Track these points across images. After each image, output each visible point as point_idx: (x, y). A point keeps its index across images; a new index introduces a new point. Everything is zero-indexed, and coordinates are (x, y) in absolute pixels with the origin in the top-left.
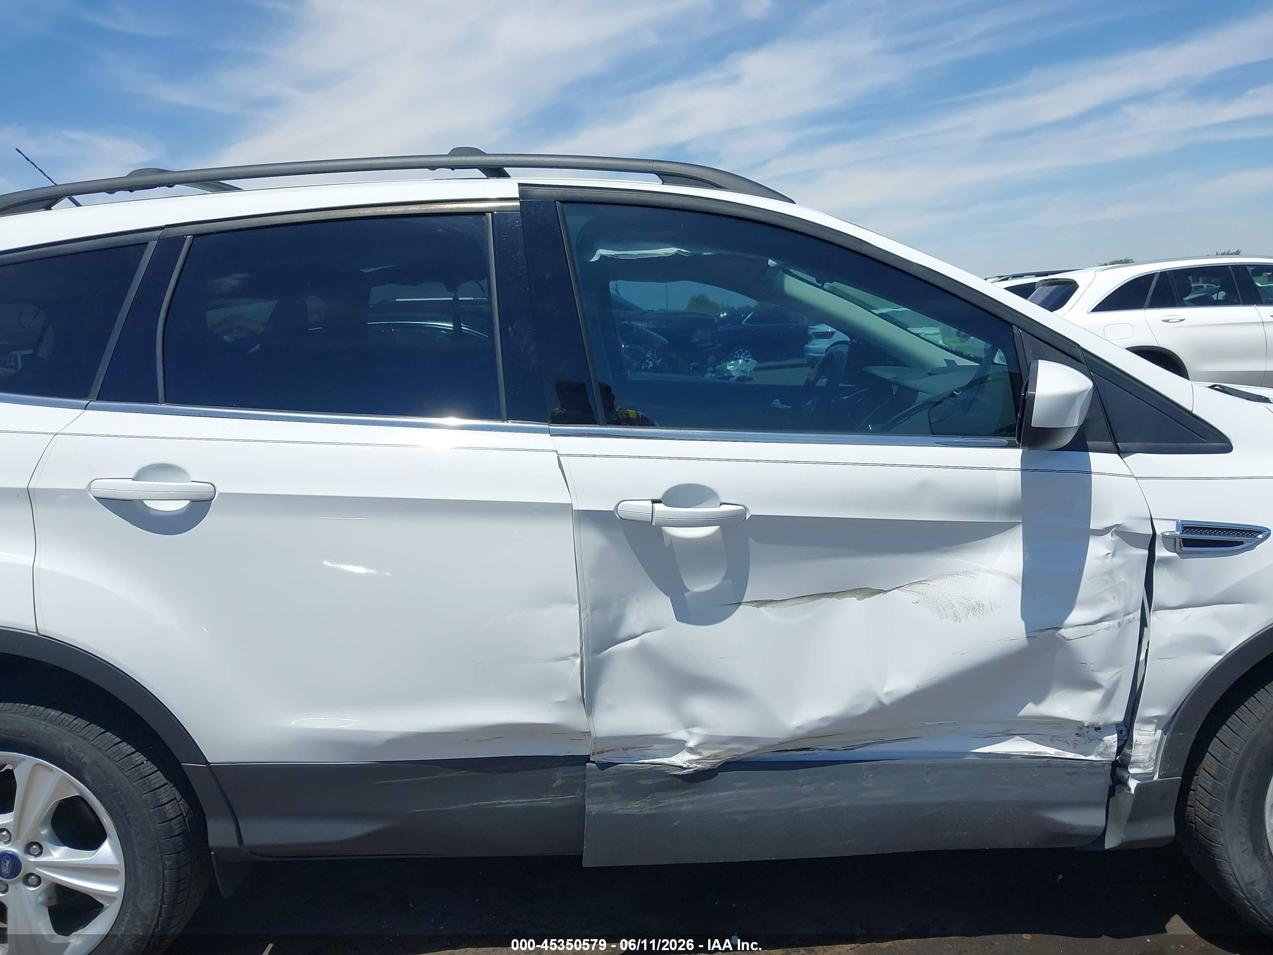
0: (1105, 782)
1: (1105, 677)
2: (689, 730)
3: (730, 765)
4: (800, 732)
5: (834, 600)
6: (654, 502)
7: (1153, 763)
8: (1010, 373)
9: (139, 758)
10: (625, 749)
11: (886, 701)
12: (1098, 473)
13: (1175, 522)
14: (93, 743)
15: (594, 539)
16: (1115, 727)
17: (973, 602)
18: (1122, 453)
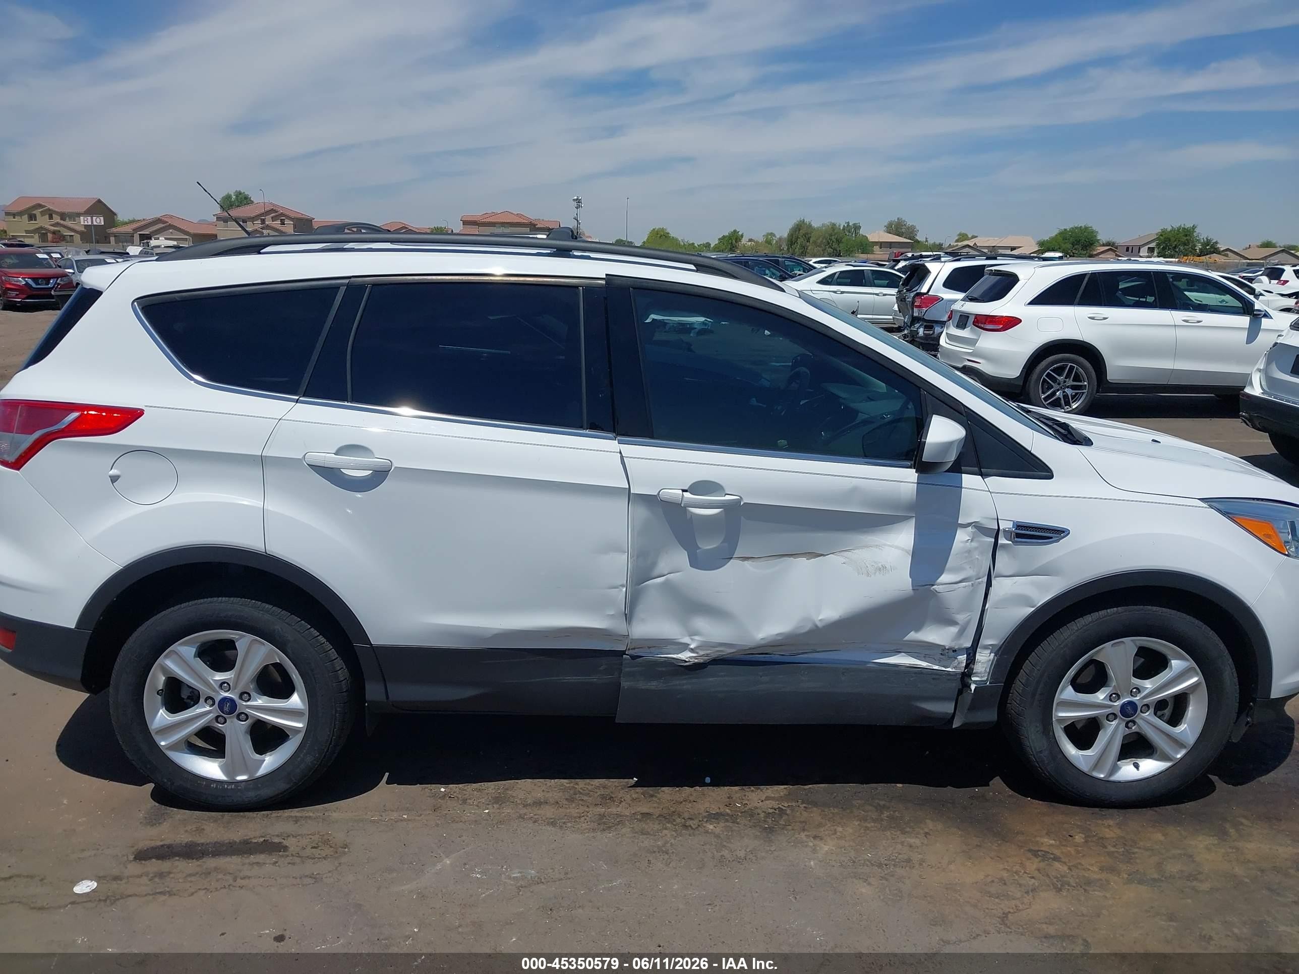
0: (956, 685)
1: (961, 618)
2: (693, 637)
3: (716, 661)
4: (763, 642)
5: (791, 560)
6: (684, 491)
7: (987, 675)
8: (916, 418)
9: (322, 639)
10: (649, 648)
11: (820, 625)
12: (966, 488)
13: (1012, 522)
14: (294, 627)
15: (642, 512)
16: (965, 651)
17: (880, 565)
18: (984, 475)
